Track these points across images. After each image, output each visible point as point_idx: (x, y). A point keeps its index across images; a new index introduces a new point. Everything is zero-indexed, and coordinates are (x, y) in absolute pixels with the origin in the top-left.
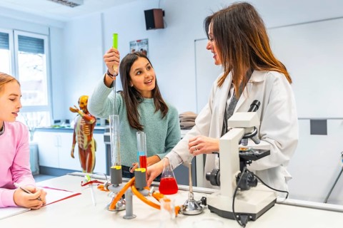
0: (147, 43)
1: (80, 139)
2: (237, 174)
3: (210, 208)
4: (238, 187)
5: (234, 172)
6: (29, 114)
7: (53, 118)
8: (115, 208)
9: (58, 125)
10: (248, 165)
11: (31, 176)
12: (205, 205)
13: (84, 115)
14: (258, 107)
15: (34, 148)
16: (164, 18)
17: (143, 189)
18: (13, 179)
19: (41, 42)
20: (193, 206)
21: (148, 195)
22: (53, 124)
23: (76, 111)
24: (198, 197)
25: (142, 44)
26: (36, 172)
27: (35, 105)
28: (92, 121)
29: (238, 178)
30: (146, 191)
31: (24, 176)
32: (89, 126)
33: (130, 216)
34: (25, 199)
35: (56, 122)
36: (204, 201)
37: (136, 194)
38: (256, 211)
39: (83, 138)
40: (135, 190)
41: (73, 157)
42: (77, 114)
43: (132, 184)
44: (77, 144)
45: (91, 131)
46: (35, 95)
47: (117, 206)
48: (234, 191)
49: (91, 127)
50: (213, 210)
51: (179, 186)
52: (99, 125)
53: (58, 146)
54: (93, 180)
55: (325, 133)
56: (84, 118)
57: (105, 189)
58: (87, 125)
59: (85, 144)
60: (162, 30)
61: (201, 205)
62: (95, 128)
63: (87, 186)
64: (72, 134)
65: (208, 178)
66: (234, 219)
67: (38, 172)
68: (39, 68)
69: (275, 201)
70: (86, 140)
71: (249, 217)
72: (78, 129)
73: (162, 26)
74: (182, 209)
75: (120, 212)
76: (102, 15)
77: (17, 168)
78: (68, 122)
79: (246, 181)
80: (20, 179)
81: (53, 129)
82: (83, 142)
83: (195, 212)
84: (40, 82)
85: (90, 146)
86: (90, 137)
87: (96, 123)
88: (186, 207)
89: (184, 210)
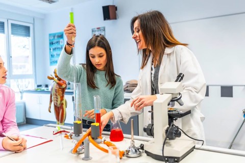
0: (104, 30)
1: (55, 99)
2: (166, 128)
3: (146, 152)
4: (167, 137)
5: (164, 126)
6: (19, 80)
7: (36, 83)
8: (77, 152)
9: (39, 89)
10: (174, 121)
11: (17, 127)
12: (143, 150)
13: (58, 82)
14: (182, 78)
15: (22, 105)
16: (117, 12)
17: (97, 138)
18: (3, 129)
19: (28, 28)
20: (134, 151)
21: (101, 143)
22: (36, 88)
23: (52, 79)
24: (138, 144)
25: (100, 30)
26: (24, 122)
27: (24, 74)
28: (64, 86)
29: (167, 131)
30: (99, 140)
31: (11, 127)
32: (62, 89)
33: (87, 158)
34: (11, 144)
35: (38, 86)
36: (142, 147)
37: (91, 142)
38: (180, 155)
39: (57, 98)
40: (91, 139)
41: (50, 112)
42: (53, 81)
43: (89, 134)
44: (53, 103)
45: (63, 93)
46: (24, 67)
47: (78, 151)
48: (164, 140)
49: (63, 90)
50: (148, 154)
51: (125, 135)
52: (69, 89)
53: (40, 104)
54: (62, 130)
55: (231, 95)
56: (58, 84)
57: (69, 137)
58: (60, 89)
59: (59, 102)
60: (115, 20)
61: (140, 150)
62: (66, 91)
63: (58, 134)
64: (49, 95)
65: (145, 130)
66: (163, 161)
67: (25, 123)
68: (27, 47)
69: (194, 147)
70: (59, 100)
71: (174, 160)
72: (54, 92)
73: (115, 18)
74: (125, 153)
75: (81, 155)
76: (72, 9)
77: (6, 121)
78: (47, 86)
79: (172, 133)
80: (8, 130)
81: (36, 91)
82: (57, 101)
83: (135, 155)
84: (28, 57)
85: (62, 104)
86: (62, 98)
87: (67, 87)
88: (129, 151)
89: (127, 154)
